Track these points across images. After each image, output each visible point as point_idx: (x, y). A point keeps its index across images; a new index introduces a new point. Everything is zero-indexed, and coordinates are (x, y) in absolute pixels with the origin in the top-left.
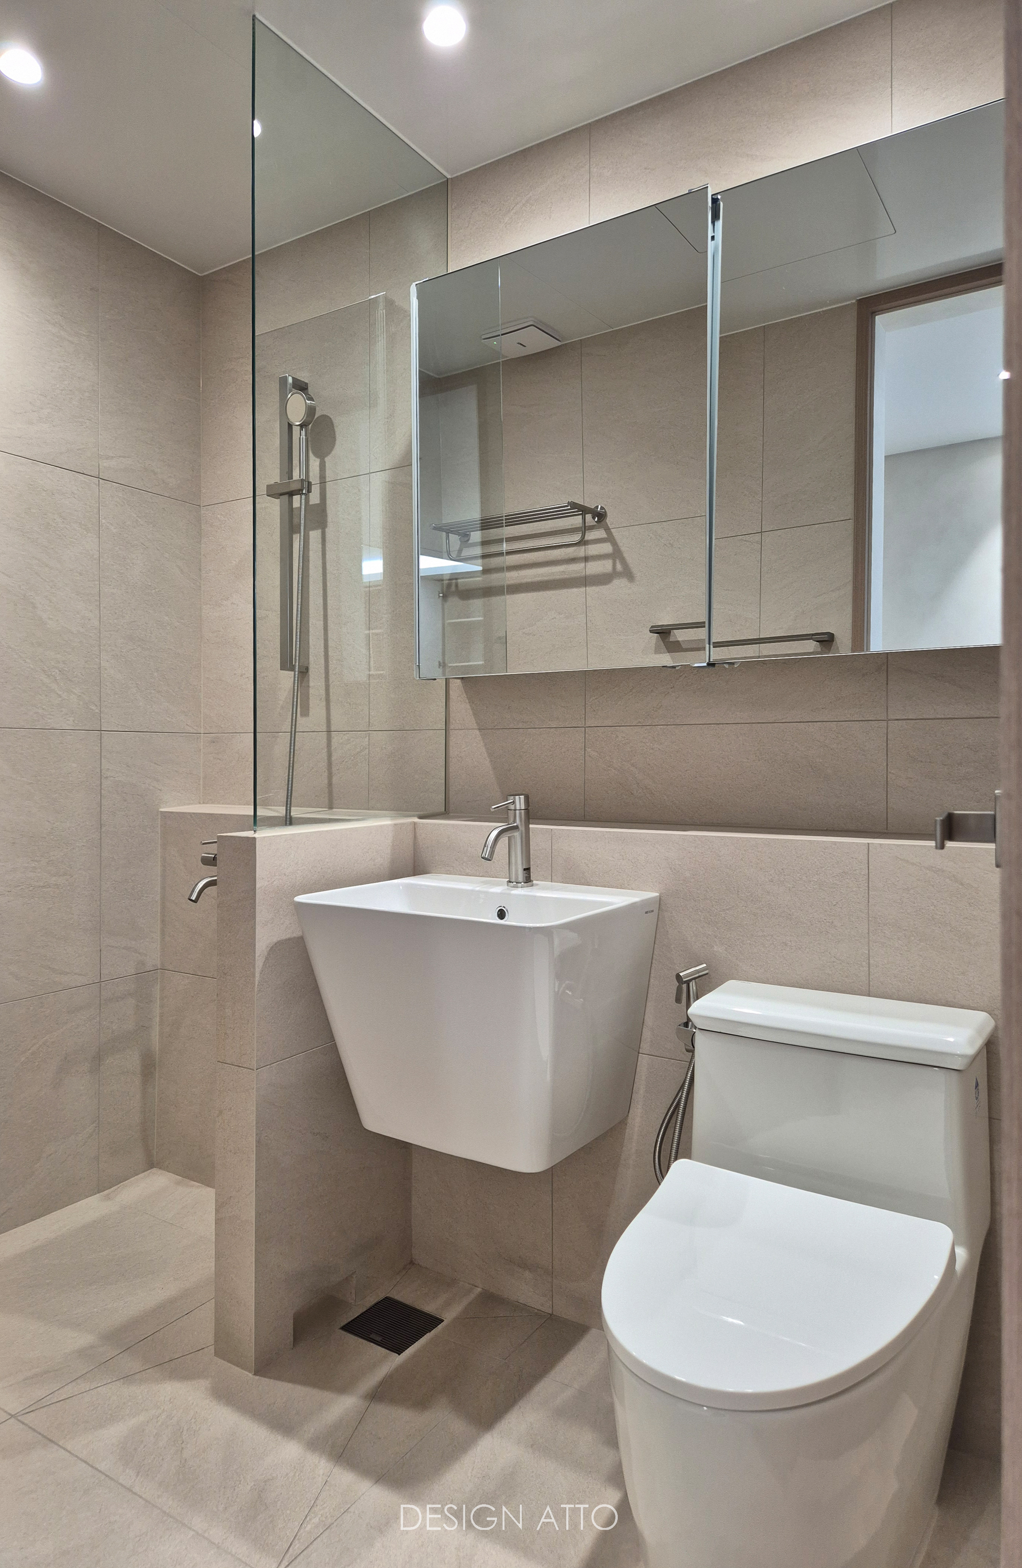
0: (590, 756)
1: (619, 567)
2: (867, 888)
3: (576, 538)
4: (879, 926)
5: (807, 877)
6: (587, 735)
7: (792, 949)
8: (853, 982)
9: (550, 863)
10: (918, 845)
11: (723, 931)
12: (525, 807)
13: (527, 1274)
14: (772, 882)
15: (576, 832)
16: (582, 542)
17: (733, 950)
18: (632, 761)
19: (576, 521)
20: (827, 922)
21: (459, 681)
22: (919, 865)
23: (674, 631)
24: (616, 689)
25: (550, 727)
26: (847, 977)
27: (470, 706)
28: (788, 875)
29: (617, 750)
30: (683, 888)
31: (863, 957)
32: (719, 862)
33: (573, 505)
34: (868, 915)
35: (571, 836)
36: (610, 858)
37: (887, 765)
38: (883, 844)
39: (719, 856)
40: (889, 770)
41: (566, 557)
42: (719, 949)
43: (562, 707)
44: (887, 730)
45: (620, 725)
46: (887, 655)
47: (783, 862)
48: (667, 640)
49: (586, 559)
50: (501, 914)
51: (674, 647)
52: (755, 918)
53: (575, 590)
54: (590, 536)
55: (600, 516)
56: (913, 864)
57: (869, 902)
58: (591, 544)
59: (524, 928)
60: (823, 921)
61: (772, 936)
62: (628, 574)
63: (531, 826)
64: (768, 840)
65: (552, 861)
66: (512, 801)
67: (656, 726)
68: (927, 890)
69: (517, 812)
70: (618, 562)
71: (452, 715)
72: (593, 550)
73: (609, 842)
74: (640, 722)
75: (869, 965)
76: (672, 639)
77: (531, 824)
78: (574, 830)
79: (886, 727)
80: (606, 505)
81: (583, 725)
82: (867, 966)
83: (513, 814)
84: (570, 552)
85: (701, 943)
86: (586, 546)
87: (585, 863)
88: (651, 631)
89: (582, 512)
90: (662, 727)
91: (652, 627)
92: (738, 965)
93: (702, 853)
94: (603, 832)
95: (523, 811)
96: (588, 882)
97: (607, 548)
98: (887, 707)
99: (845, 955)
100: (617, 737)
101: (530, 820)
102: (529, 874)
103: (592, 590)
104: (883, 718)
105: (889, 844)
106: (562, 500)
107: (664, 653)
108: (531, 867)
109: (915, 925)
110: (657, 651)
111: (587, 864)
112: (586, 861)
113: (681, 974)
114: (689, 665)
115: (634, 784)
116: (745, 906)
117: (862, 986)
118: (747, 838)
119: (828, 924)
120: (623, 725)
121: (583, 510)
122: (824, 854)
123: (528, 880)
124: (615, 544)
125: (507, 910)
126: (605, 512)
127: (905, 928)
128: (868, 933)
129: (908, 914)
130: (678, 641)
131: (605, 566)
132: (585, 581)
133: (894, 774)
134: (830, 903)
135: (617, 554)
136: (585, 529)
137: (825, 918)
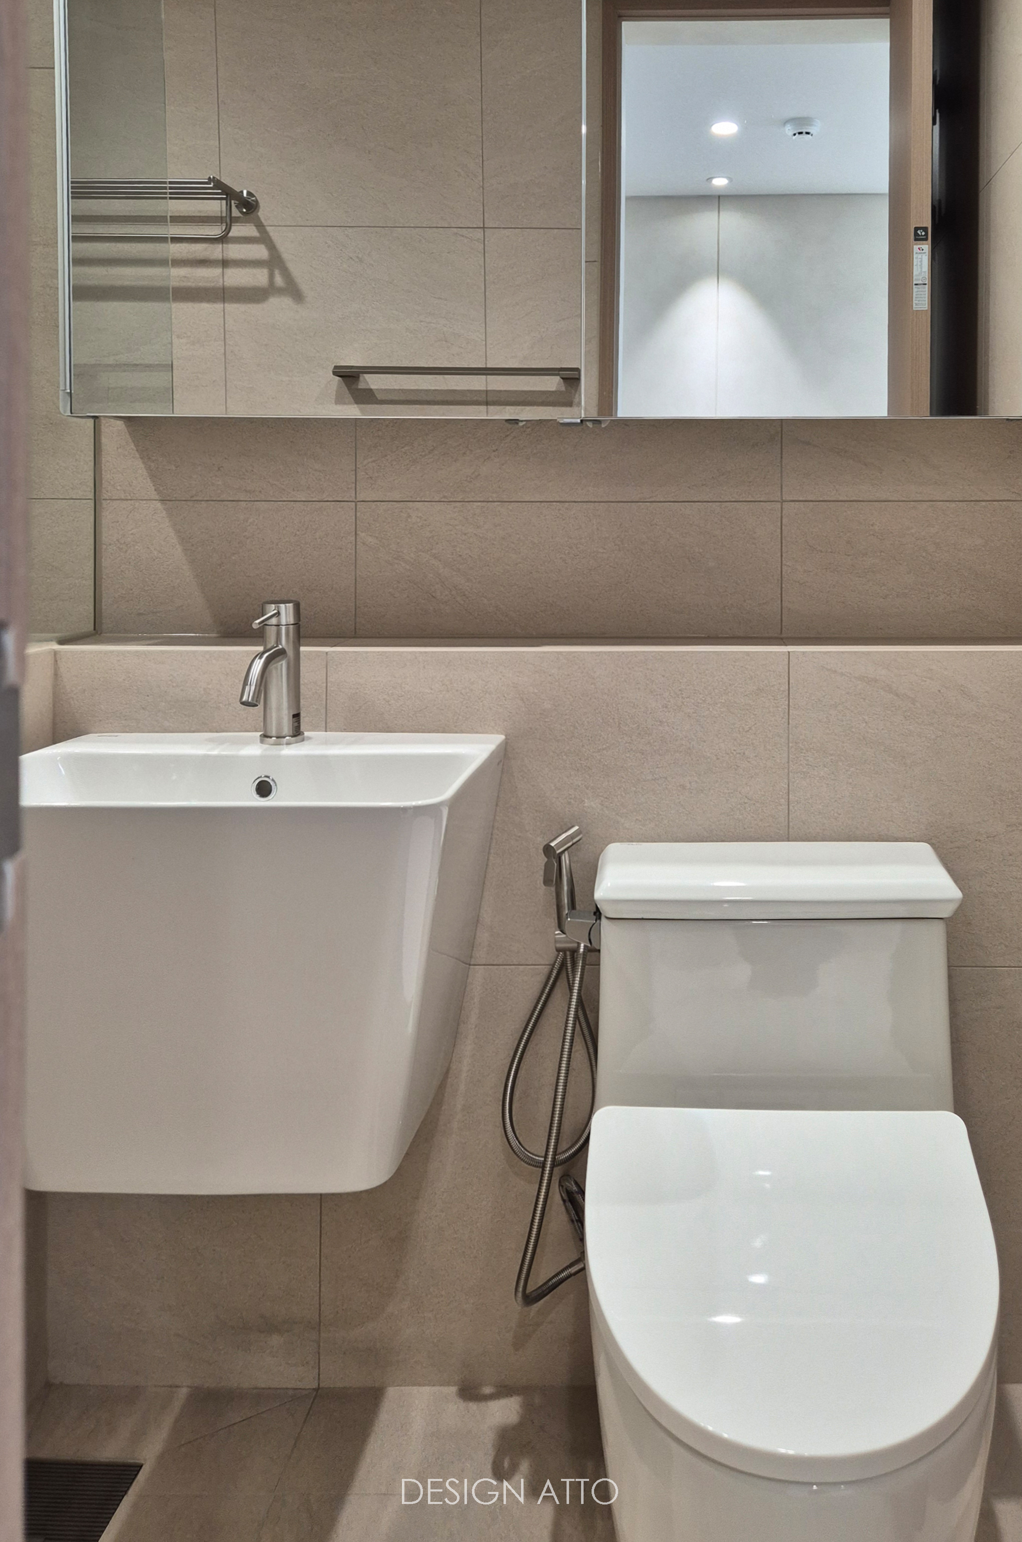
0: (364, 544)
1: (279, 280)
2: (787, 707)
3: (215, 231)
4: (802, 753)
5: (711, 698)
6: (358, 514)
7: (691, 793)
8: (769, 826)
9: (324, 703)
10: (847, 652)
11: (598, 778)
12: (295, 621)
13: (276, 1340)
14: (666, 707)
15: (368, 654)
16: (223, 239)
17: (611, 803)
18: (434, 551)
19: (216, 207)
20: (737, 753)
21: (120, 423)
22: (849, 675)
23: (365, 375)
24: (406, 448)
25: (295, 499)
26: (761, 820)
27: (144, 463)
28: (687, 698)
29: (409, 536)
30: (540, 725)
31: (781, 793)
32: (593, 686)
33: (218, 184)
34: (788, 740)
35: (360, 662)
36: (427, 691)
37: (782, 556)
38: (806, 652)
39: (593, 678)
40: (784, 562)
41: (191, 257)
42: (591, 804)
43: (316, 470)
44: (782, 513)
45: (414, 500)
46: (782, 422)
47: (681, 681)
48: (354, 387)
49: (225, 263)
50: (264, 789)
51: (366, 397)
52: (643, 757)
53: (205, 305)
54: (237, 231)
55: (249, 206)
56: (842, 674)
57: (789, 724)
58: (232, 243)
59: (405, 810)
60: (733, 753)
61: (666, 778)
62: (294, 292)
63: (302, 649)
64: (661, 654)
65: (327, 699)
66: (275, 611)
67: (471, 503)
68: (858, 704)
69: (283, 628)
70: (277, 272)
71: (106, 476)
72: (234, 251)
73: (424, 667)
74: (445, 497)
75: (789, 802)
76: (361, 386)
77: (303, 646)
78: (367, 652)
79: (780, 509)
80: (257, 191)
81: (353, 499)
82: (787, 803)
83: (275, 632)
84: (199, 250)
85: (566, 798)
86: (224, 245)
87: (384, 699)
88: (335, 373)
89: (227, 195)
90: (479, 504)
91: (336, 367)
92: (618, 822)
93: (569, 675)
94: (415, 652)
95: (291, 626)
96: (388, 727)
97: (260, 252)
98: (782, 485)
99: (759, 793)
100: (409, 516)
101: (302, 640)
102: (299, 722)
103: (234, 309)
104: (777, 499)
105: (813, 652)
106: (199, 174)
107: (349, 403)
108: (302, 712)
109: (844, 747)
110: (339, 400)
111: (388, 702)
112: (385, 697)
113: (553, 844)
114: (556, 420)
115: (437, 584)
116: (630, 743)
117: (779, 830)
118: (632, 652)
119: (738, 755)
120: (418, 499)
121: (228, 194)
122: (734, 668)
123: (297, 732)
124: (271, 247)
125: (273, 780)
126: (257, 201)
127: (832, 752)
128: (788, 762)
129: (836, 735)
130: (371, 390)
131: (259, 277)
132: (223, 295)
133: (790, 567)
134: (741, 730)
135: (275, 262)
136: (229, 221)
137: (735, 748)
